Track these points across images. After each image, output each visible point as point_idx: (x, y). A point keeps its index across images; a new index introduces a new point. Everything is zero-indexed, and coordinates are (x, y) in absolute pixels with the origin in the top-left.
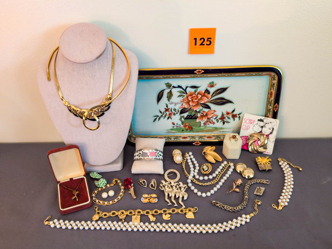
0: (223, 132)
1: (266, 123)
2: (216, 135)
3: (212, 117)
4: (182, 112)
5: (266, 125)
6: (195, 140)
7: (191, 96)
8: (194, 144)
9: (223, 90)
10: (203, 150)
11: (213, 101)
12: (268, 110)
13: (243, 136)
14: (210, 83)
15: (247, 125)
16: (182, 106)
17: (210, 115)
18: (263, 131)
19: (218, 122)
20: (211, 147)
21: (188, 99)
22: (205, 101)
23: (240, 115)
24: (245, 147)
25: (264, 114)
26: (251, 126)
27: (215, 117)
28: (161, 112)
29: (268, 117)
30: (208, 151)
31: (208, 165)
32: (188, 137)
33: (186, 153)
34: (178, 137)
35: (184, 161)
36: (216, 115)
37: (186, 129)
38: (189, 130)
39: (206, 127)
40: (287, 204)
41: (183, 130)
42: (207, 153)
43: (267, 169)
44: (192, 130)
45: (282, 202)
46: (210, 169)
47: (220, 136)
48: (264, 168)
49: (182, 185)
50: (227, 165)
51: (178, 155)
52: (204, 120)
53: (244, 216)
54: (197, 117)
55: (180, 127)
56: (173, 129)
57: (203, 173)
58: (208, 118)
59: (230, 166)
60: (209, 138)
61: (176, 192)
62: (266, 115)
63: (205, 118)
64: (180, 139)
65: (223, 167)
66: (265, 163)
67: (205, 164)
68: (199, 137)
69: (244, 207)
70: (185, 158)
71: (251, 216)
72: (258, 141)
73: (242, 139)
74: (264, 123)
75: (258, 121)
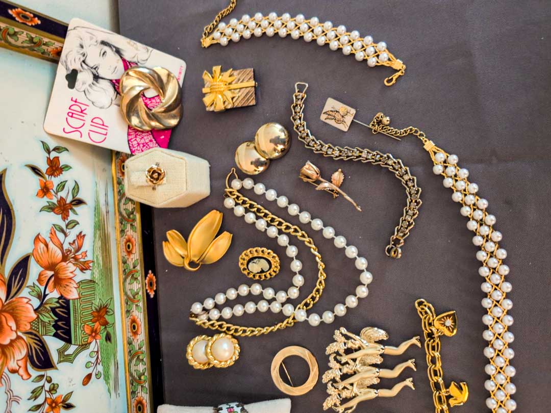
0: (107, 204)
1: (84, 62)
2: (118, 225)
3: (61, 246)
6: (140, 293)
8: (152, 295)
10: (183, 268)
12: (33, 49)
13: (129, 141)
15: (88, 127)
16: (22, 371)
18: (110, 78)
19: (78, 223)
20: (166, 240)
23: (51, 149)
24: (163, 137)
25: (47, 65)
26: (91, 112)
27: (60, 236)
29: (59, 53)
30: (186, 254)
31: (244, 257)
32: (132, 315)
33: (197, 322)
34: (132, 350)
35: (228, 329)
36: (51, 233)
37: (104, 327)
38: (106, 317)
39: (95, 260)
40: (382, 45)
41: (108, 338)
42: (195, 256)
43: (252, 83)
44: (106, 306)
45: (378, 56)
46: (263, 251)
47: (124, 213)
48: (249, 92)
49: (338, 345)
50: (238, 197)
51: (211, 352)
52: (72, 272)
53: (438, 169)
54: (59, 298)
55: (97, 352)
56: (105, 376)
57: (274, 274)
58: (62, 261)
59: (242, 191)
60: (133, 246)
61: (364, 364)
62: (51, 56)
63: (65, 269)
64: (139, 342)
65: (247, 211)
66: (226, 85)
67: (242, 267)
68: (128, 280)
69: (404, 166)
70: (217, 326)
71: (435, 149)
72: (144, 98)
73: (139, 144)
74: (82, 70)
75: (75, 89)
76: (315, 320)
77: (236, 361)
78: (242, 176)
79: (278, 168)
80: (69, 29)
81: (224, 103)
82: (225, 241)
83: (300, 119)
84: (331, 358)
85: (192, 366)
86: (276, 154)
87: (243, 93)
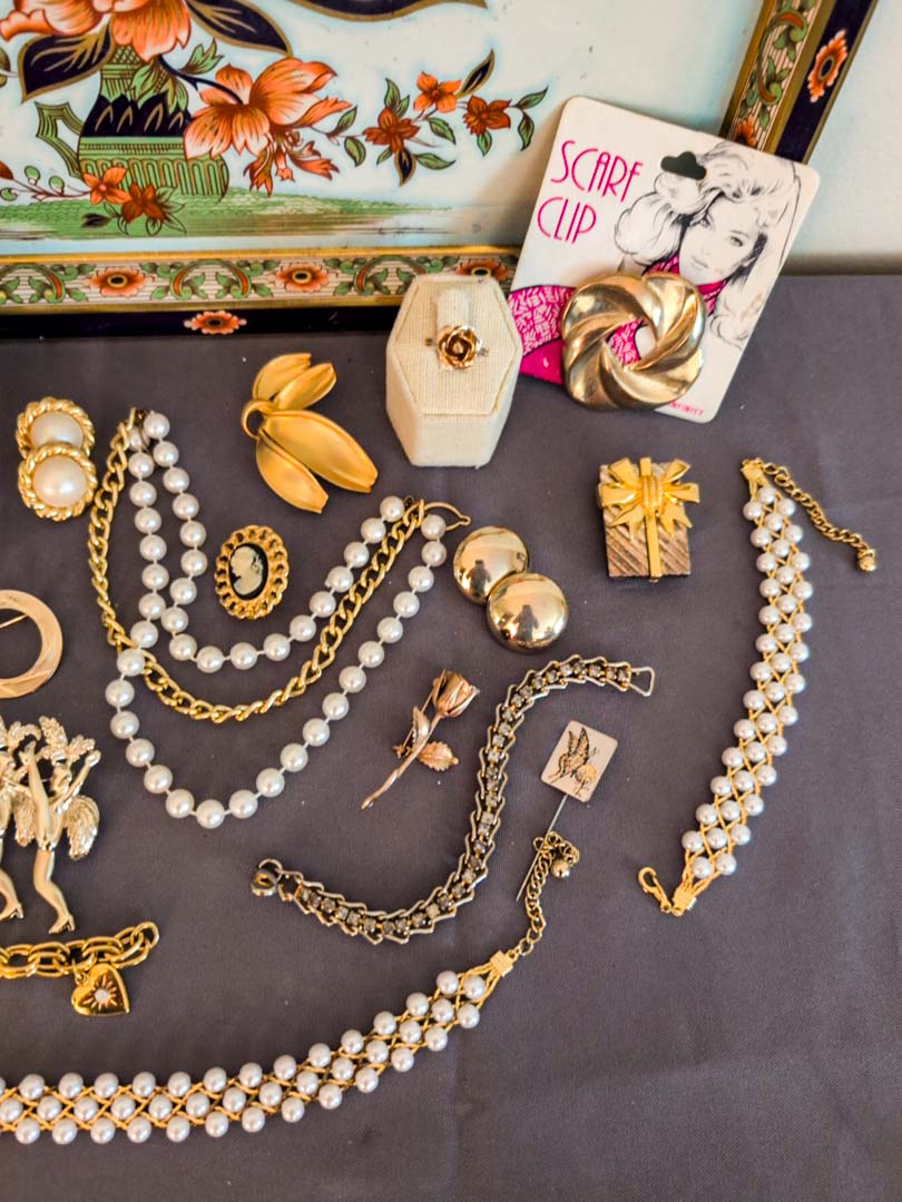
0: (401, 231)
2: (352, 254)
3: (305, 122)
5: (720, 210)
6: (195, 298)
8: (190, 324)
10: (247, 397)
12: (753, 81)
13: (541, 288)
15: (576, 197)
16: (18, 19)
17: (286, 100)
19: (357, 164)
20: (314, 362)
23: (529, 111)
24: (546, 364)
25: (717, 111)
27: (330, 123)
29: (743, 139)
30: (282, 406)
31: (269, 539)
32: (145, 276)
33: (126, 424)
34: (66, 274)
35: (107, 496)
36: (336, 102)
37: (119, 211)
38: (144, 217)
39: (273, 199)
40: (729, 866)
41: (94, 221)
42: (274, 425)
43: (657, 572)
44: (169, 220)
45: (705, 855)
46: (279, 581)
47: (378, 269)
48: (638, 563)
49: (60, 746)
50: (404, 528)
51: (53, 455)
52: (246, 144)
53: (448, 983)
54: (186, 114)
55: (62, 195)
56: (7, 208)
57: (227, 604)
58: (271, 123)
59: (419, 539)
60: (303, 285)
61: (15, 803)
62: (736, 120)
63: (254, 129)
64: (84, 290)
65: (373, 548)
66: (657, 511)
67: (245, 532)
68: (225, 272)
69: (459, 908)
70: (113, 471)
71: (494, 977)
72: (634, 326)
73: (532, 309)
74: (704, 190)
75: (661, 171)
76: (120, 694)
77: (32, 511)
78: (452, 541)
79: (465, 622)
80: (797, 165)
81: (617, 506)
82: (307, 495)
83: (574, 676)
84: (31, 729)
85: (23, 410)
86: (496, 618)
87: (636, 549)
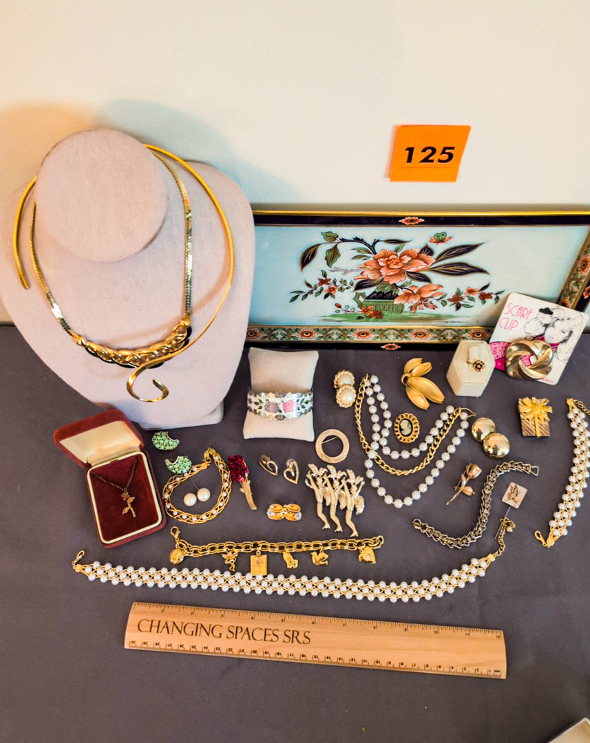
0: (453, 322)
1: (558, 319)
2: (437, 328)
4: (360, 286)
6: (386, 340)
7: (387, 259)
8: (383, 347)
9: (469, 248)
10: (403, 373)
11: (440, 268)
13: (500, 342)
14: (437, 235)
15: (512, 318)
16: (361, 276)
17: (426, 292)
18: (546, 334)
19: (444, 306)
20: (423, 362)
21: (378, 263)
22: (420, 268)
23: (499, 295)
26: (522, 321)
28: (309, 285)
30: (413, 375)
31: (412, 418)
32: (371, 333)
33: (365, 379)
34: (348, 332)
35: (359, 401)
36: (442, 293)
37: (368, 316)
38: (375, 317)
39: (416, 314)
40: (565, 532)
41: (360, 318)
42: (412, 381)
43: (539, 435)
44: (382, 318)
45: (557, 528)
46: (416, 431)
47: (445, 333)
48: (533, 432)
49: (353, 479)
50: (454, 416)
51: (345, 389)
52: (412, 301)
53: (475, 562)
54: (397, 295)
55: (353, 312)
56: (336, 315)
57: (399, 438)
58: (421, 297)
59: (459, 420)
60: (421, 337)
61: (340, 496)
62: (562, 299)
63: (415, 298)
64: (353, 337)
65: (445, 422)
66: (538, 415)
67: (404, 415)
68: (396, 332)
69: (477, 539)
70: (361, 393)
71: (489, 561)
72: (530, 355)
73: (496, 348)
74: (553, 318)
75: (539, 312)
76: (369, 464)
77: (338, 405)
78: (471, 421)
79: (476, 448)
81: (525, 413)
82: (422, 403)
83: (512, 468)
84: (344, 473)
85: (337, 374)
86: (486, 447)
87: (532, 427)
